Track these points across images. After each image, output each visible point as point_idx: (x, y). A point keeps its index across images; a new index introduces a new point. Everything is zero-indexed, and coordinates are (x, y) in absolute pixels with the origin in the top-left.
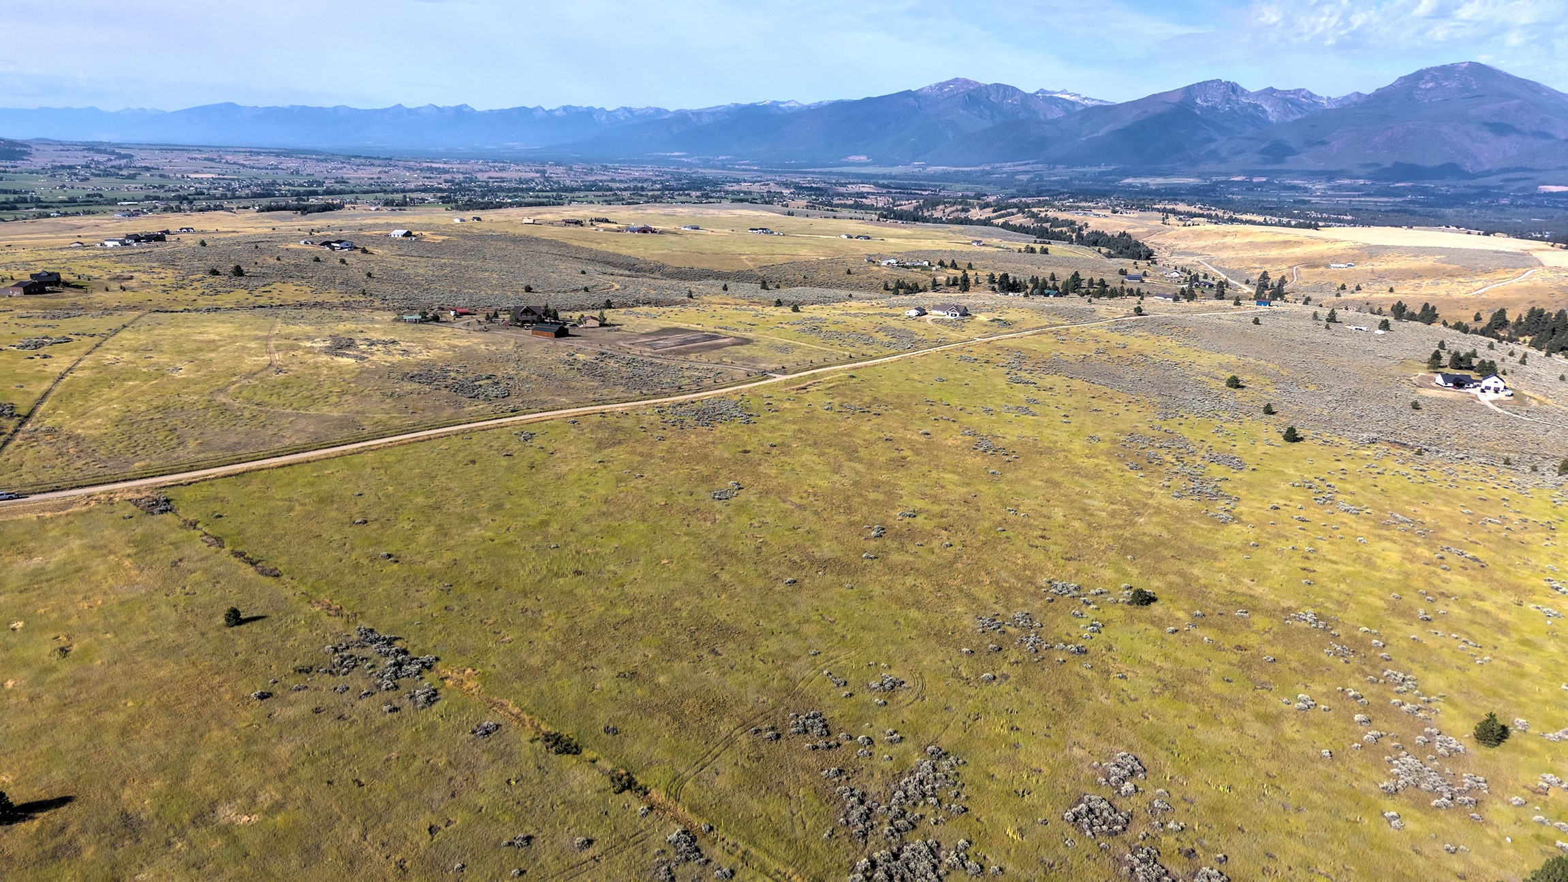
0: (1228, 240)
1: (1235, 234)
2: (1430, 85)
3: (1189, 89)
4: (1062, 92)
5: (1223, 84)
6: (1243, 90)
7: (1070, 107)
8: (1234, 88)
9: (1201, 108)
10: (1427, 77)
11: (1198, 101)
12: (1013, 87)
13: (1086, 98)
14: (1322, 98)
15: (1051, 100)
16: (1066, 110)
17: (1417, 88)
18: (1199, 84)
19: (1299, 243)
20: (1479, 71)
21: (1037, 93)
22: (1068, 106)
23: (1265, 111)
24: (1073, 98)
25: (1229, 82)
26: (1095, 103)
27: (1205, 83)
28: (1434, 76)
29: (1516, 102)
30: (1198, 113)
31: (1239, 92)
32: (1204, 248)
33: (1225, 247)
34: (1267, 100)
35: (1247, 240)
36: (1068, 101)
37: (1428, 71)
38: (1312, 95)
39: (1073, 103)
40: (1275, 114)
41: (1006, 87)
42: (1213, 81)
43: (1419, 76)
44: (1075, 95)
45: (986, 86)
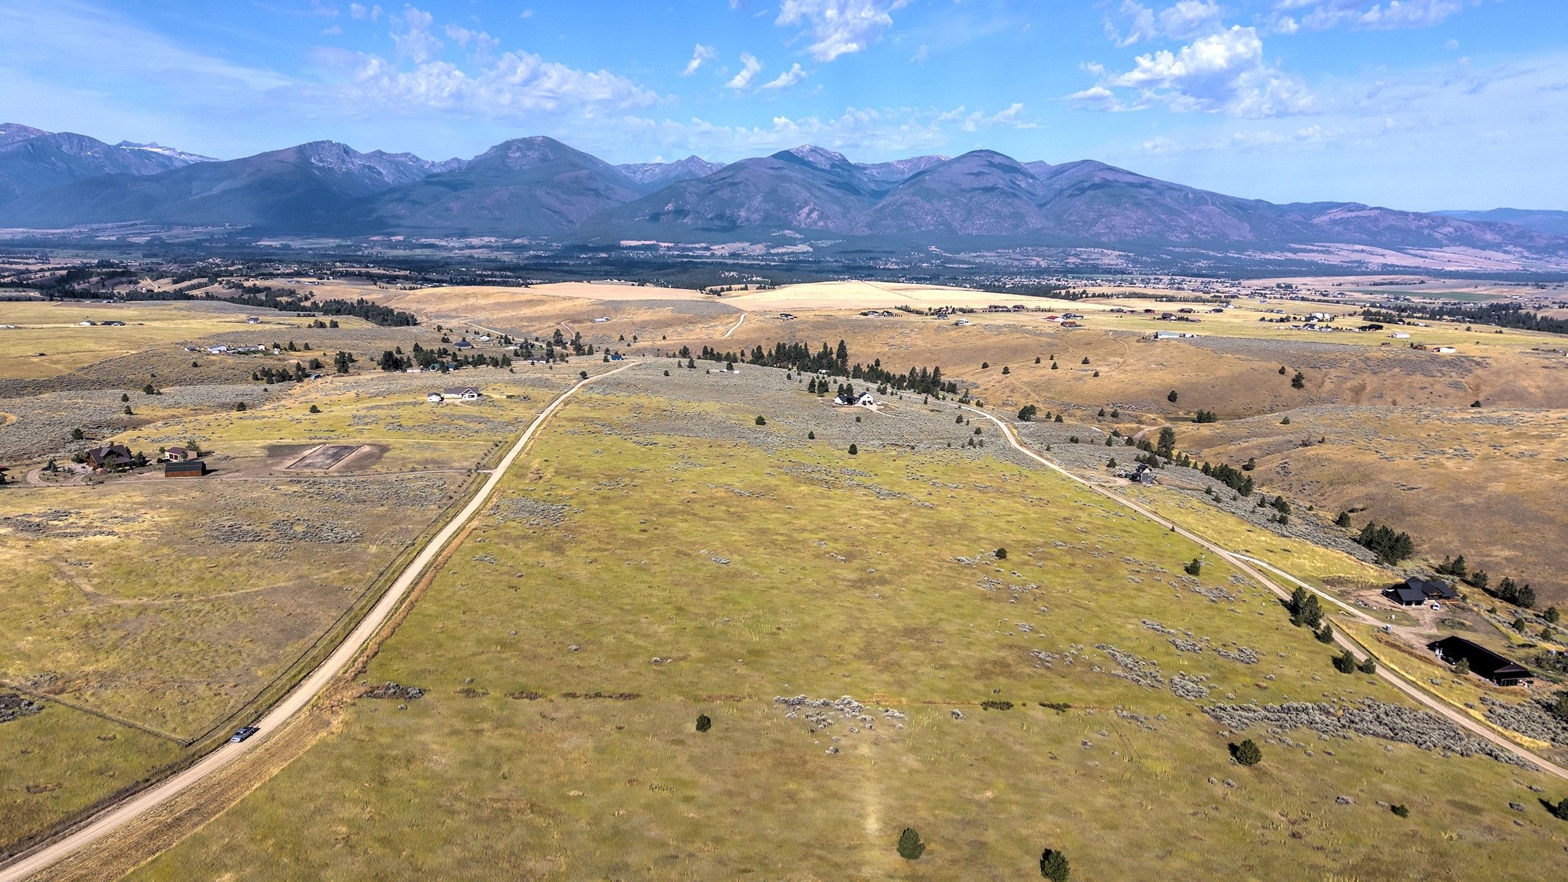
0: (471, 301)
1: (475, 295)
2: (518, 154)
3: (301, 149)
4: (152, 145)
5: (334, 145)
6: (355, 152)
7: (167, 162)
8: (346, 150)
9: (319, 168)
10: (514, 148)
11: (313, 161)
12: (90, 138)
13: (182, 153)
14: (427, 162)
15: (143, 155)
16: (163, 165)
17: (508, 157)
18: (310, 144)
19: (541, 302)
20: (551, 145)
21: (120, 145)
22: (164, 161)
23: (380, 173)
24: (166, 152)
25: (339, 144)
26: (193, 158)
27: (317, 144)
28: (519, 147)
29: (584, 171)
30: (317, 172)
31: (351, 154)
32: (456, 310)
33: (475, 309)
34: (380, 163)
35: (492, 301)
36: (163, 156)
37: (513, 141)
38: (418, 159)
39: (170, 158)
40: (391, 176)
41: (81, 138)
42: (323, 142)
43: (507, 146)
44: (168, 149)
45: (54, 135)
